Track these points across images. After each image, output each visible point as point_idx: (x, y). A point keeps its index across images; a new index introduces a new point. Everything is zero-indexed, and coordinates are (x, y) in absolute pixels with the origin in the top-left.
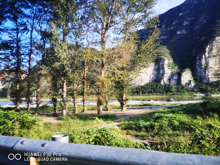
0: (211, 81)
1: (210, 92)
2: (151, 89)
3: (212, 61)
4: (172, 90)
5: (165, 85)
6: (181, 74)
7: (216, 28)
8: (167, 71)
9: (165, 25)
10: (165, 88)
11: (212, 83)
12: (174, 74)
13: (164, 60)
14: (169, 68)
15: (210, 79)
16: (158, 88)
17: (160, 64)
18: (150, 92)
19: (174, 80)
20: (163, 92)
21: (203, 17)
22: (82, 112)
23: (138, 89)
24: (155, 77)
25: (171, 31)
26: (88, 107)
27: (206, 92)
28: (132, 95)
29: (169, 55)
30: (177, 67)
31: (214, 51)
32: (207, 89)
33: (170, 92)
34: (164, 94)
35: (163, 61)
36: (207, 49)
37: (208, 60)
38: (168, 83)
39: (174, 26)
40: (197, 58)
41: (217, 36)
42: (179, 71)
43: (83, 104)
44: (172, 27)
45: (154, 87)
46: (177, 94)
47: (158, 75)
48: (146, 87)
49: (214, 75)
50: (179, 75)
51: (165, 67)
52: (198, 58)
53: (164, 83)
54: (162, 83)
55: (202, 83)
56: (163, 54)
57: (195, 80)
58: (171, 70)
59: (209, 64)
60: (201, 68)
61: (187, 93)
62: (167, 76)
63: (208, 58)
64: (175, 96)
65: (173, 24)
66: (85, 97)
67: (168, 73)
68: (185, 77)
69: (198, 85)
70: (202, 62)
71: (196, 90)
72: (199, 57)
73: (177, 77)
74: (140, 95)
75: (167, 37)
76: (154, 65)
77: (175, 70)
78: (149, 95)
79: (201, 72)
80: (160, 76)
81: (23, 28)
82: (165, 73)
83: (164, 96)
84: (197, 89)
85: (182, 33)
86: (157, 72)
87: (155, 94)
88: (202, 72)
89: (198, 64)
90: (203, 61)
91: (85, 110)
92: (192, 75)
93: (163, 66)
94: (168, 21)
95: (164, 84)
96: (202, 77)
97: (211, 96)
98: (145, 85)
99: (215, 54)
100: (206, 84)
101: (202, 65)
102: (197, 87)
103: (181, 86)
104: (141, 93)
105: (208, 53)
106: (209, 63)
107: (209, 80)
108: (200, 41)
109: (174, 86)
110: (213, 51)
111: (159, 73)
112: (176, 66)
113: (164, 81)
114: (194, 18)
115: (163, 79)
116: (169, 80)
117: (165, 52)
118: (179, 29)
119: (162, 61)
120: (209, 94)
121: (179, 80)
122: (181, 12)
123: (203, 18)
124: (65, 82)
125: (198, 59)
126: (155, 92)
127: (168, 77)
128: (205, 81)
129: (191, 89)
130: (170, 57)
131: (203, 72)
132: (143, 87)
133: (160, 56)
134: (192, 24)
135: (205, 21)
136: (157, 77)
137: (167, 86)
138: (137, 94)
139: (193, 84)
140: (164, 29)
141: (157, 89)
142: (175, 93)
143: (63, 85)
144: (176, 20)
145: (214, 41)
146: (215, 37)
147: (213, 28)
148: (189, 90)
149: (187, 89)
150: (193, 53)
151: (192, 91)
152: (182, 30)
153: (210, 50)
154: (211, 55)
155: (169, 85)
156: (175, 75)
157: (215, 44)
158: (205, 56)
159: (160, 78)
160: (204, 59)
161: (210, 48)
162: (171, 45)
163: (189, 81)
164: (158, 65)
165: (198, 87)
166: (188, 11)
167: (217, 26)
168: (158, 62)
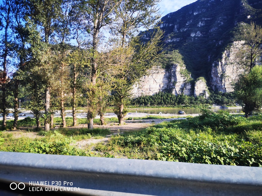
0: (228, 91)
1: (227, 103)
2: (161, 100)
3: (229, 69)
4: (185, 101)
5: (177, 96)
6: (195, 83)
7: (234, 32)
8: (180, 79)
9: (178, 25)
10: (176, 98)
11: (228, 93)
13: (176, 66)
14: (182, 76)
15: (227, 89)
16: (169, 98)
17: (171, 71)
18: (159, 104)
19: (187, 89)
20: (175, 103)
21: (221, 18)
22: (71, 126)
23: (146, 100)
24: (166, 86)
25: (184, 32)
26: (82, 120)
27: (223, 104)
28: (139, 107)
29: (182, 60)
30: (190, 75)
31: (232, 57)
32: (223, 101)
33: (182, 104)
34: (175, 105)
35: (175, 67)
36: (224, 55)
37: (224, 67)
38: (180, 93)
39: (188, 27)
40: (212, 65)
41: (234, 41)
42: (192, 79)
43: (72, 117)
44: (185, 28)
45: (164, 97)
46: (190, 105)
48: (155, 98)
49: (231, 85)
50: (193, 84)
51: (177, 75)
52: (213, 65)
53: (176, 93)
54: (174, 92)
55: (217, 94)
56: (174, 59)
57: (210, 90)
58: (184, 79)
60: (217, 76)
61: (201, 104)
62: (180, 85)
63: (224, 65)
64: (188, 108)
65: (187, 24)
66: (74, 109)
67: (180, 82)
68: (199, 87)
69: (213, 96)
70: (218, 70)
71: (211, 102)
72: (215, 64)
73: (190, 86)
74: (148, 107)
75: (180, 40)
76: (165, 71)
77: (188, 78)
78: (158, 107)
79: (216, 81)
80: (172, 85)
82: (177, 82)
83: (176, 108)
84: (212, 100)
85: (197, 36)
86: (168, 80)
87: (165, 105)
88: (218, 81)
89: (213, 72)
90: (220, 69)
91: (75, 124)
92: (206, 84)
93: (175, 73)
94: (181, 20)
95: (176, 94)
96: (218, 87)
97: (227, 108)
98: (154, 95)
99: (233, 61)
100: (222, 94)
101: (218, 73)
102: (212, 98)
103: (194, 96)
104: (150, 104)
105: (225, 59)
106: (226, 71)
107: (226, 91)
108: (216, 45)
109: (186, 96)
110: (230, 57)
111: (170, 82)
113: (176, 91)
114: (210, 19)
115: (175, 89)
116: (182, 89)
117: (177, 57)
118: (194, 30)
119: (173, 67)
120: (225, 106)
121: (192, 90)
122: (196, 11)
123: (220, 19)
124: (48, 90)
127: (180, 87)
128: (221, 92)
129: (205, 101)
130: (183, 63)
132: (151, 97)
133: (171, 61)
134: (208, 25)
135: (222, 23)
136: (168, 86)
137: (179, 96)
138: (145, 105)
139: (208, 95)
140: (176, 30)
141: (168, 100)
142: (188, 104)
143: (45, 94)
144: (190, 20)
145: (232, 46)
146: (232, 42)
147: (231, 31)
148: (203, 102)
149: (201, 101)
150: (208, 59)
151: (207, 103)
152: (197, 32)
153: (227, 56)
154: (227, 61)
156: (188, 84)
157: (232, 50)
158: (222, 63)
159: (171, 87)
160: (220, 66)
161: (227, 54)
162: (184, 49)
163: (203, 91)
164: (169, 72)
165: (214, 98)
166: (204, 10)
167: (235, 29)
168: (169, 68)
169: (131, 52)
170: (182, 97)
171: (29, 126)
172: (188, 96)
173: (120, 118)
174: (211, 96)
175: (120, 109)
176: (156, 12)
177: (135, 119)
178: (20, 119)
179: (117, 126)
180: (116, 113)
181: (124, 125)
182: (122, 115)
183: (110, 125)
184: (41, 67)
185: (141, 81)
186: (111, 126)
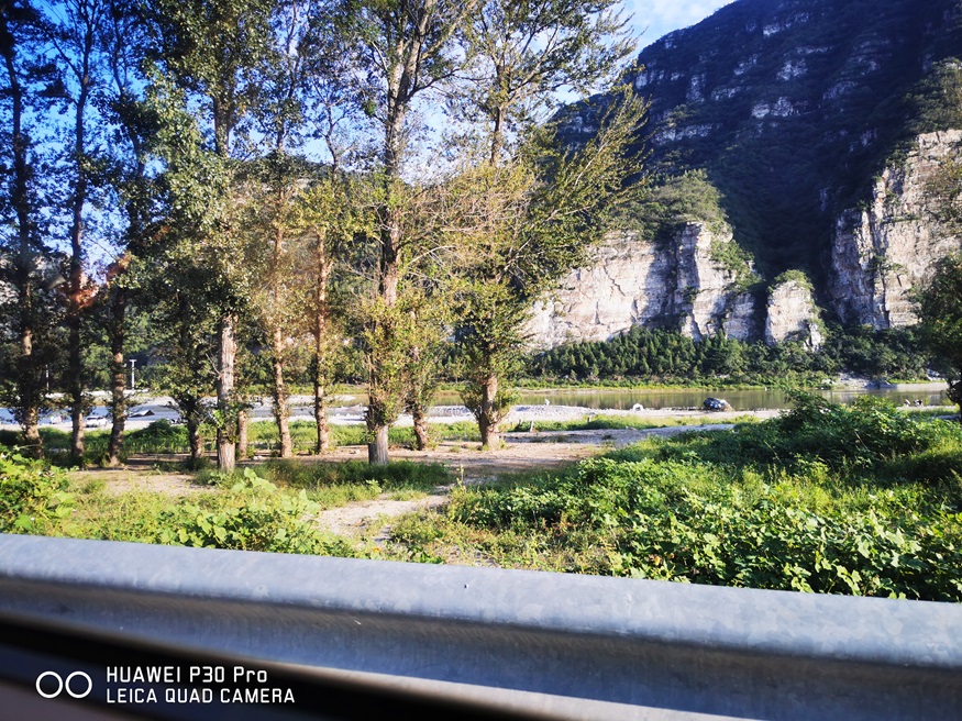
0: (896, 324)
1: (892, 370)
2: (640, 358)
3: (901, 238)
4: (729, 362)
5: (700, 342)
6: (770, 294)
7: (921, 96)
8: (710, 280)
9: (703, 76)
10: (698, 352)
11: (898, 332)
12: (739, 294)
13: (695, 232)
14: (718, 269)
15: (893, 317)
16: (669, 352)
17: (676, 249)
18: (634, 372)
19: (736, 317)
20: (691, 369)
21: (867, 47)
22: (310, 454)
23: (582, 357)
24: (658, 307)
25: (725, 101)
26: (350, 431)
27: (876, 373)
28: (555, 383)
29: (717, 209)
30: (751, 263)
31: (911, 194)
32: (878, 361)
33: (719, 372)
34: (692, 378)
35: (691, 236)
36: (881, 188)
37: (883, 233)
38: (711, 330)
39: (742, 81)
40: (836, 223)
41: (922, 131)
42: (758, 279)
43: (315, 420)
44: (732, 87)
45: (652, 347)
46: (748, 378)
47: (670, 296)
48: (618, 349)
49: (910, 299)
50: (761, 298)
51: (698, 264)
52: (840, 223)
53: (696, 330)
54: (687, 330)
55: (856, 334)
56: (689, 205)
57: (828, 318)
58: (725, 278)
59: (889, 252)
60: (855, 267)
62: (710, 301)
63: (883, 224)
64: (742, 386)
65: (738, 73)
66: (321, 391)
67: (710, 290)
68: (784, 308)
69: (840, 342)
70: (859, 243)
71: (831, 363)
72: (846, 220)
73: (750, 304)
74: (591, 383)
75: (710, 131)
76: (652, 251)
77: (743, 275)
78: (628, 383)
79: (852, 285)
80: (679, 300)
81: (45, 88)
82: (701, 289)
83: (696, 390)
84: (833, 357)
85: (776, 114)
86: (667, 284)
87: (656, 378)
88: (857, 286)
89: (841, 250)
90: (864, 239)
91: (324, 446)
92: (813, 296)
93: (692, 256)
94: (714, 59)
95: (697, 336)
96: (857, 308)
97: (895, 387)
98: (611, 340)
99: (915, 209)
100: (873, 336)
101: (859, 256)
102: (834, 350)
103: (765, 344)
104: (597, 372)
105: (886, 202)
106: (887, 246)
107: (888, 322)
108: (852, 150)
109: (736, 344)
110: (904, 195)
111: (672, 290)
112: (746, 260)
113: (695, 324)
114: (826, 49)
115: (693, 316)
116: (718, 318)
117: (699, 196)
118: (764, 95)
119: (686, 236)
120: (885, 379)
121: (759, 319)
122: (770, 22)
123: (866, 51)
124: (228, 326)
125: (839, 228)
126: (655, 371)
127: (711, 307)
128: (869, 325)
129: (809, 360)
130: (722, 220)
131: (860, 287)
132: (602, 346)
133: (678, 212)
134: (820, 74)
135: (874, 65)
136: (664, 305)
137: (709, 343)
138: (579, 378)
139: (817, 338)
140: (697, 94)
141: (666, 357)
142: (741, 373)
143: (218, 338)
144: (748, 55)
145: (911, 153)
146: (914, 135)
147: (908, 96)
148: (800, 364)
149: (791, 360)
150: (820, 203)
151: (815, 366)
152: (776, 102)
153: (894, 191)
154: (895, 210)
155: (716, 342)
156: (740, 297)
157: (912, 166)
158: (872, 215)
159: (677, 311)
160: (865, 229)
161: (892, 182)
162: (725, 166)
163: (799, 324)
164: (668, 255)
165: (841, 351)
166: (804, 18)
167: (923, 84)
168: (669, 238)
169: (525, 183)
170: (718, 347)
171: (165, 452)
172: (741, 343)
173: (484, 423)
174: (830, 344)
175: (484, 391)
176: (618, 31)
177: (540, 429)
178: (131, 426)
179: (474, 455)
180: (471, 405)
181: (499, 450)
182: (495, 414)
183: (448, 448)
184: (204, 243)
185: (561, 287)
186: (451, 454)
